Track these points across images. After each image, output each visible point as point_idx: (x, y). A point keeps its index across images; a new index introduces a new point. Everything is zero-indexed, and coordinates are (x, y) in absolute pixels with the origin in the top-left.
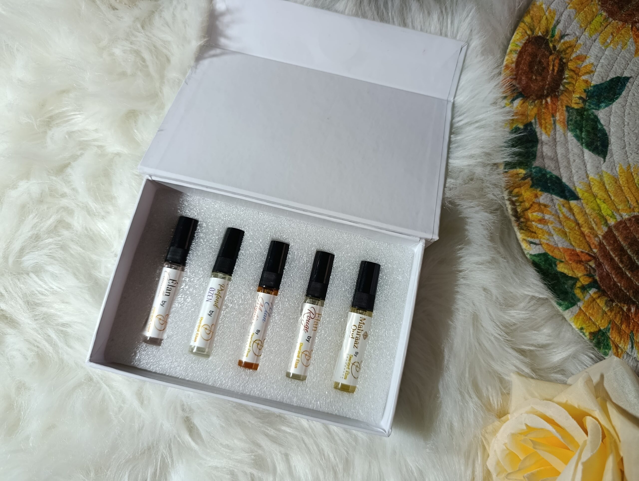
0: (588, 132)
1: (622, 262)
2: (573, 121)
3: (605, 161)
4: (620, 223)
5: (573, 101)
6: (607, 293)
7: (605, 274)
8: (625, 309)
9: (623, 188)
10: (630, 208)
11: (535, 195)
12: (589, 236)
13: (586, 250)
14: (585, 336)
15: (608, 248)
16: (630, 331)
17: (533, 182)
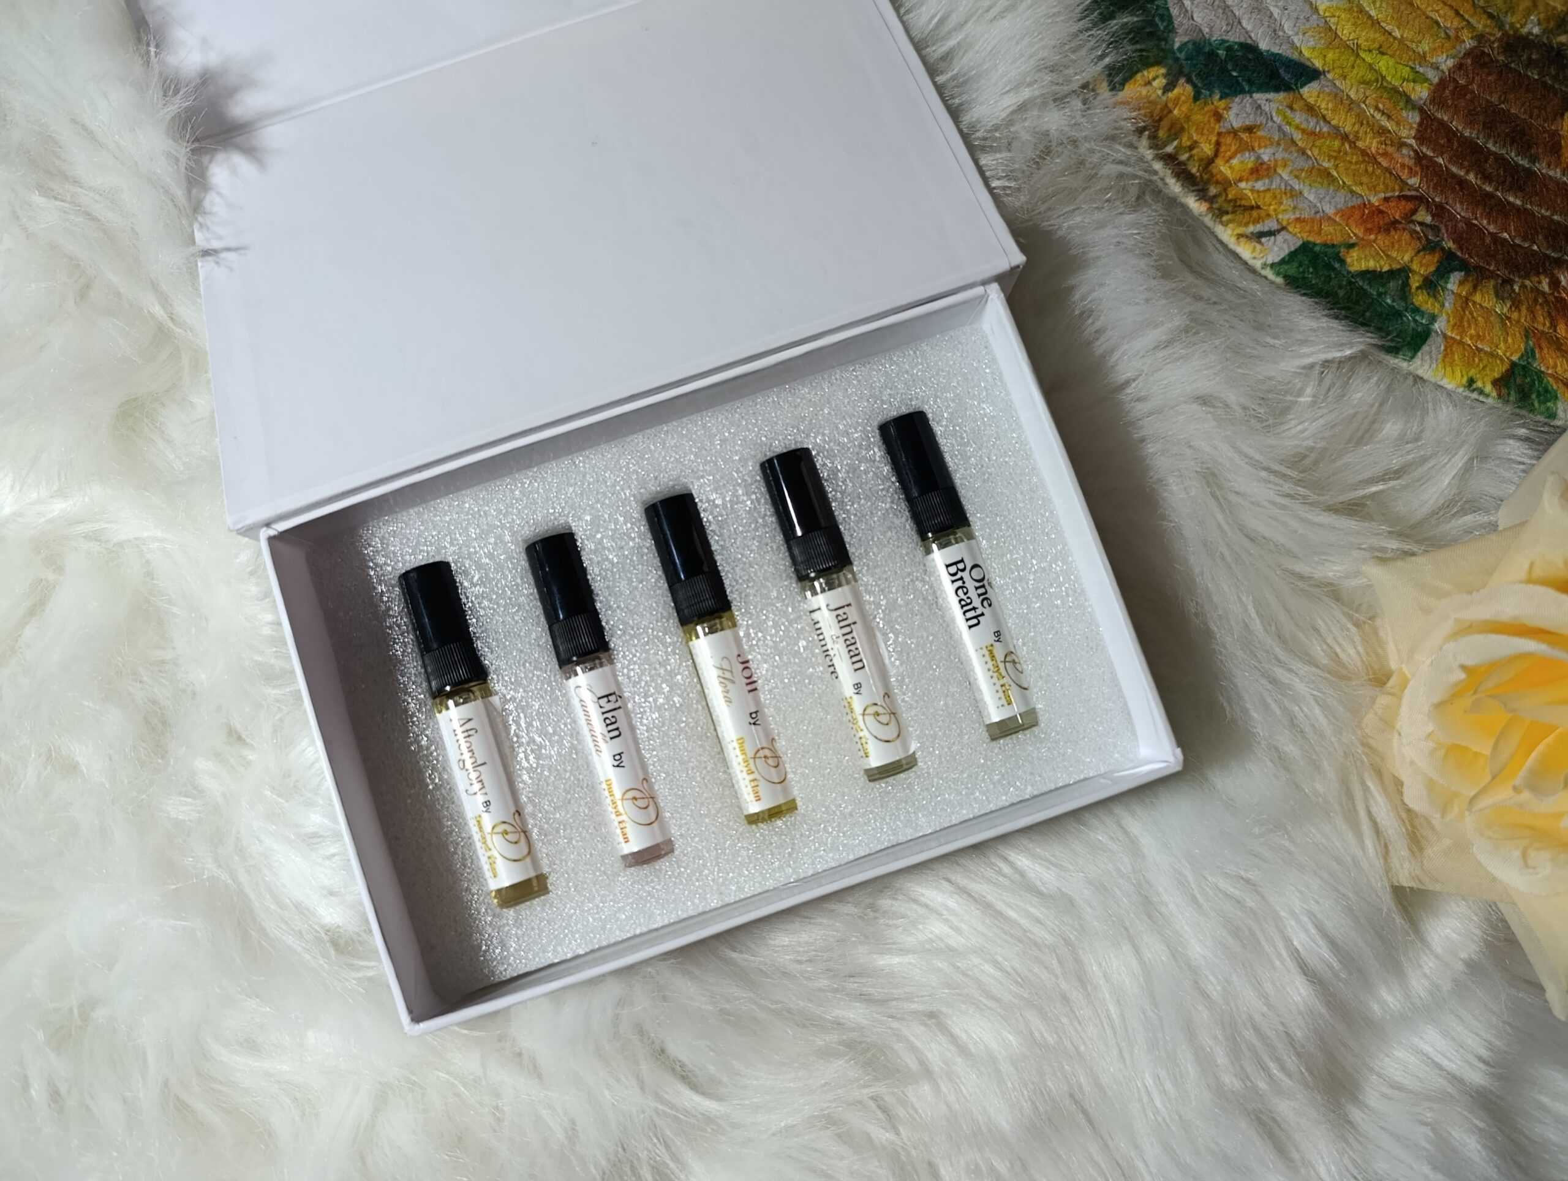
1: (1487, 178)
4: (1442, 84)
6: (1488, 270)
7: (1461, 225)
8: (1545, 286)
10: (1448, 37)
11: (1214, 115)
12: (1385, 154)
13: (1393, 190)
14: (1487, 396)
15: (1440, 161)
17: (1194, 86)
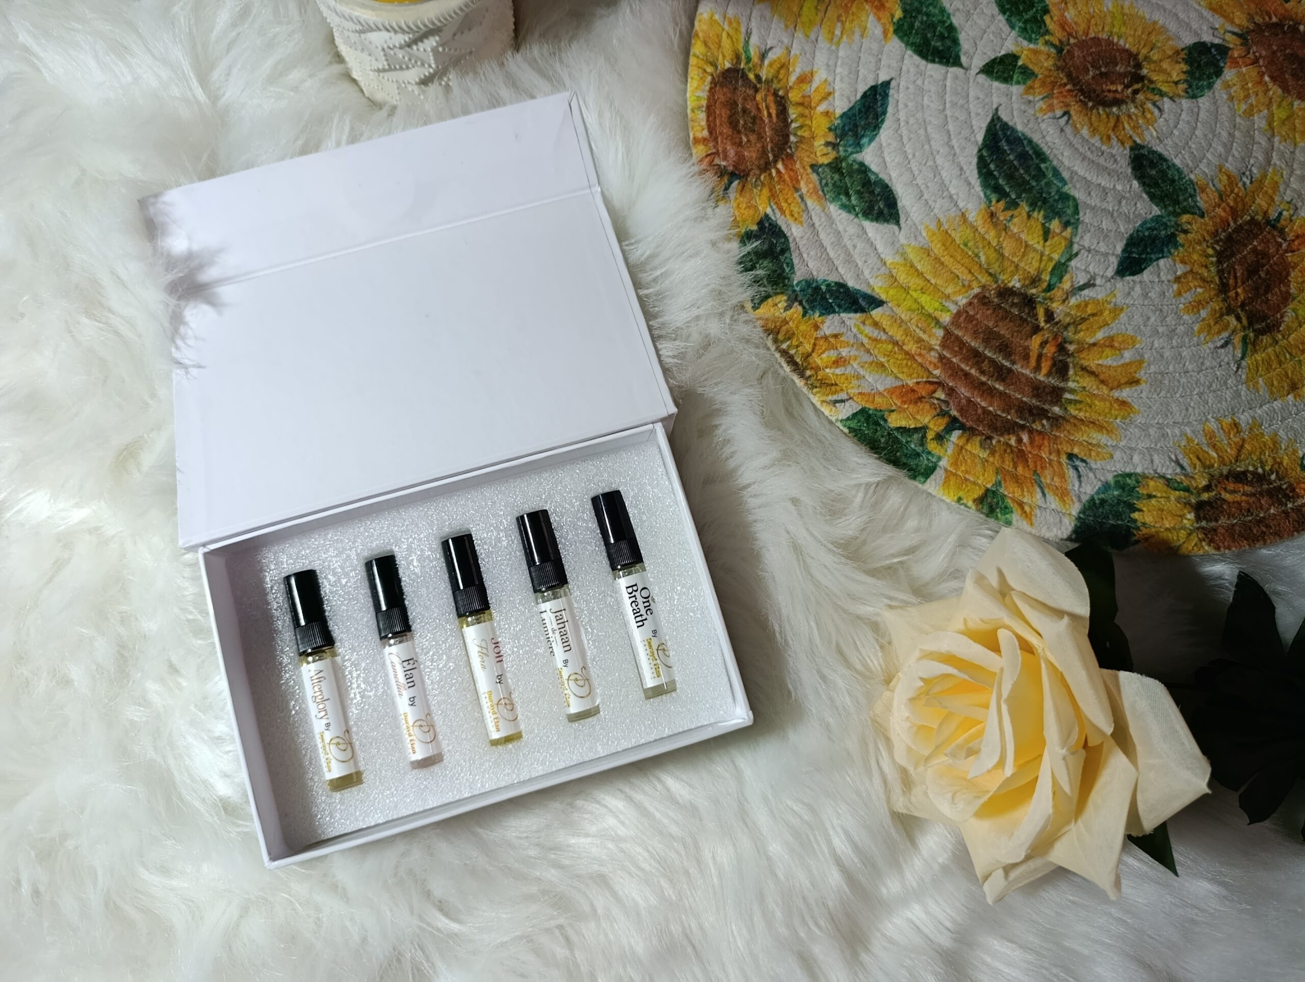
0: (859, 193)
1: (983, 372)
2: (830, 185)
3: (900, 229)
4: (958, 314)
5: (818, 154)
6: (978, 430)
7: (964, 401)
8: (1013, 441)
9: (942, 259)
10: (964, 286)
11: (814, 326)
12: (920, 355)
13: (923, 377)
14: (969, 508)
15: (954, 360)
16: (1032, 473)
17: (804, 308)
